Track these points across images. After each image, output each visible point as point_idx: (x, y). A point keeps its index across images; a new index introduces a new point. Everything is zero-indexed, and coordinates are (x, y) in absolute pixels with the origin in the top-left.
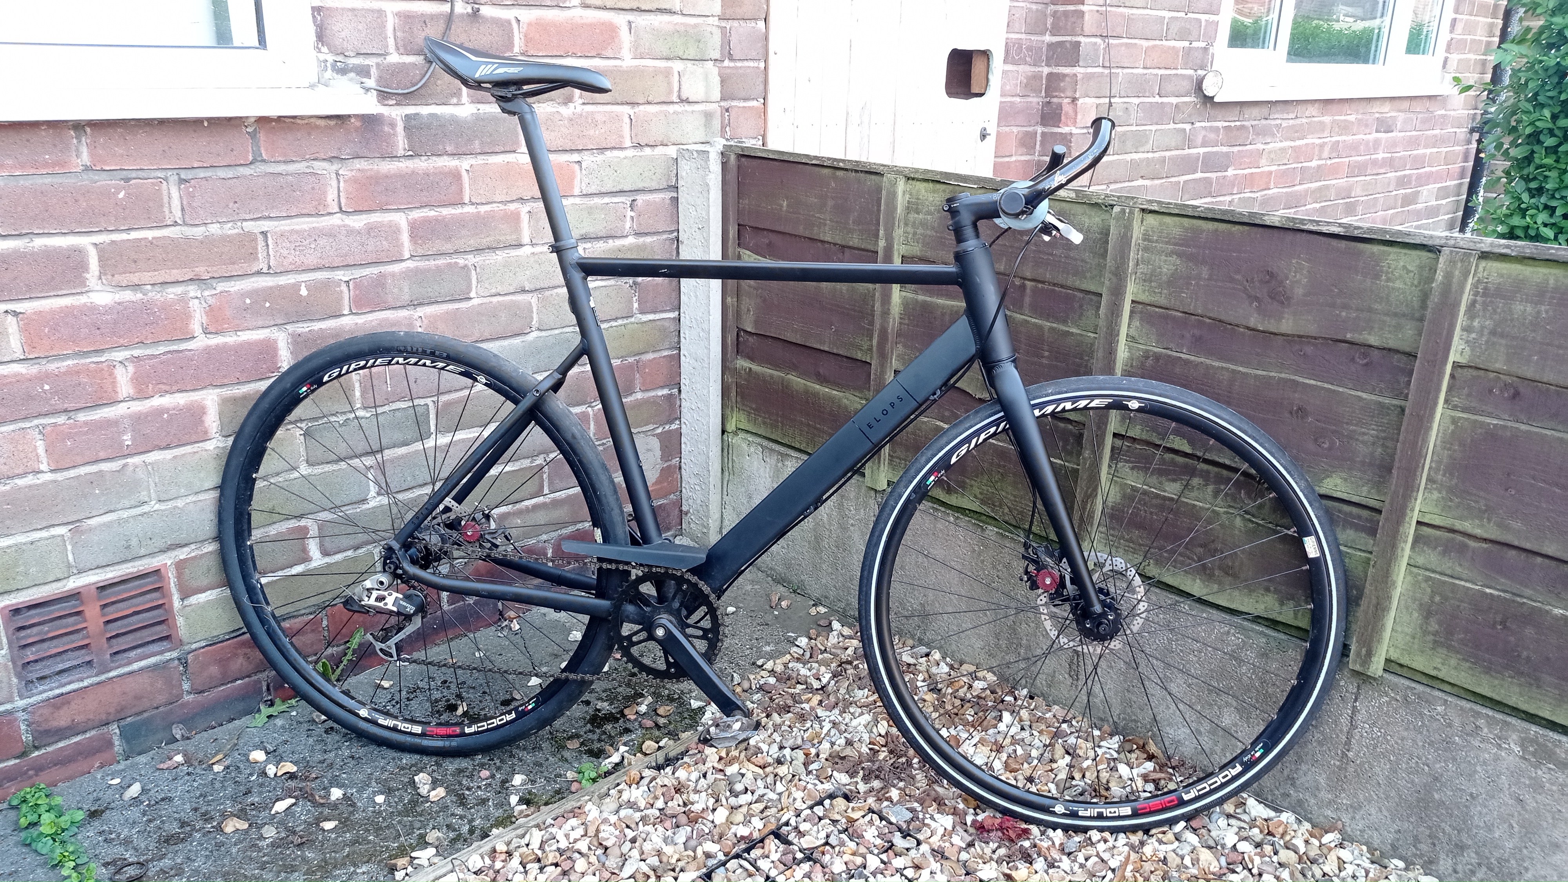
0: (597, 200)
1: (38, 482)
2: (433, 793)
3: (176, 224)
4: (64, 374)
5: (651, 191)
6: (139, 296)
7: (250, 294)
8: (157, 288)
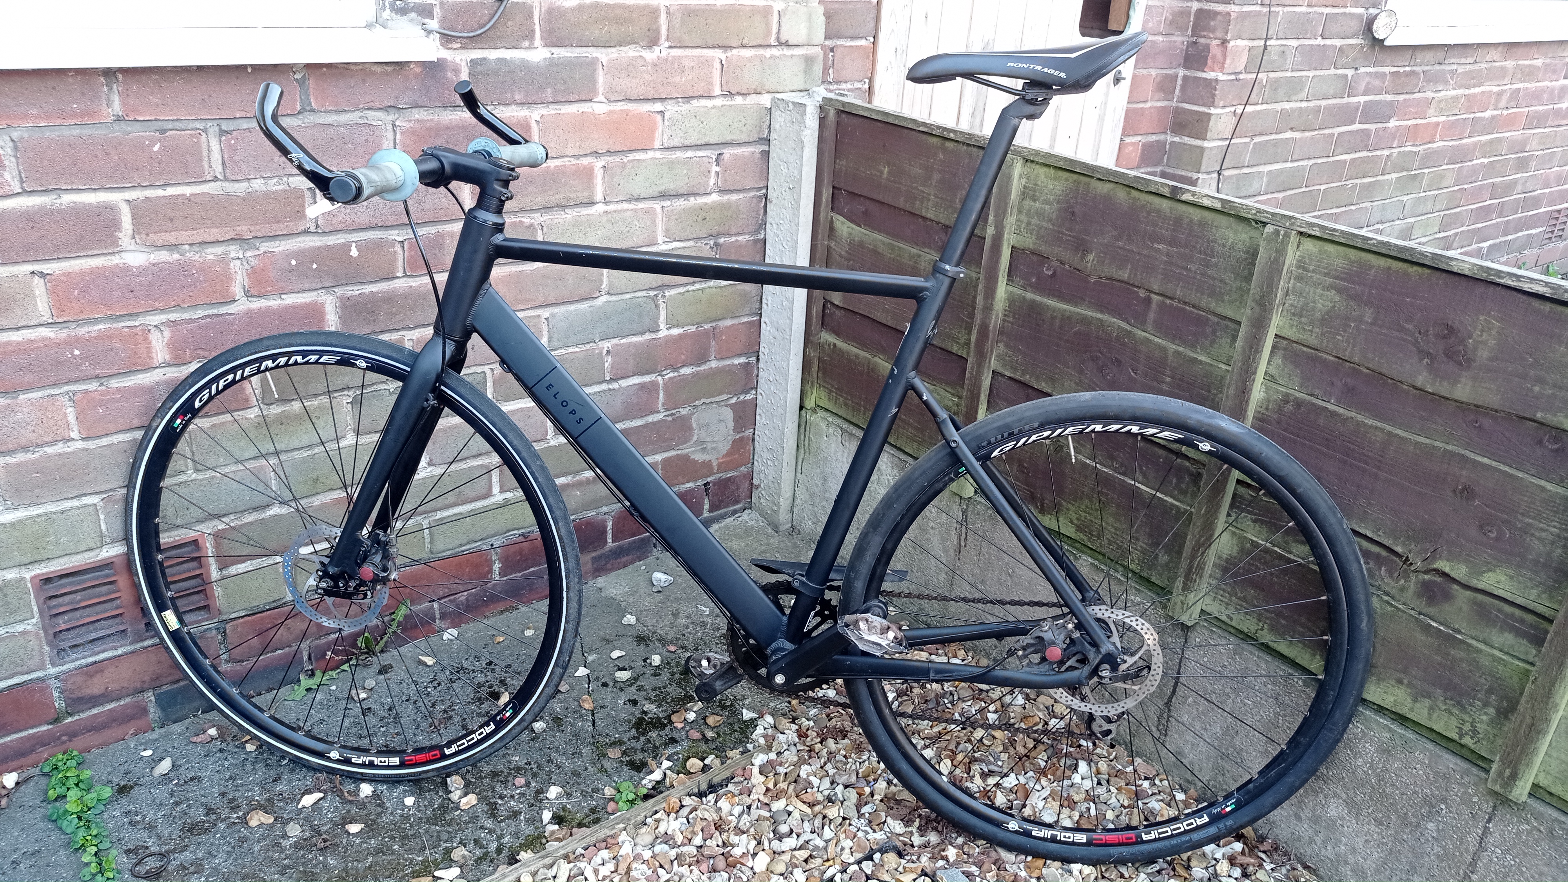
0: (679, 154)
1: (69, 450)
2: (464, 800)
3: (216, 180)
4: (96, 338)
5: (740, 144)
6: (176, 256)
7: (296, 254)
8: (196, 248)
